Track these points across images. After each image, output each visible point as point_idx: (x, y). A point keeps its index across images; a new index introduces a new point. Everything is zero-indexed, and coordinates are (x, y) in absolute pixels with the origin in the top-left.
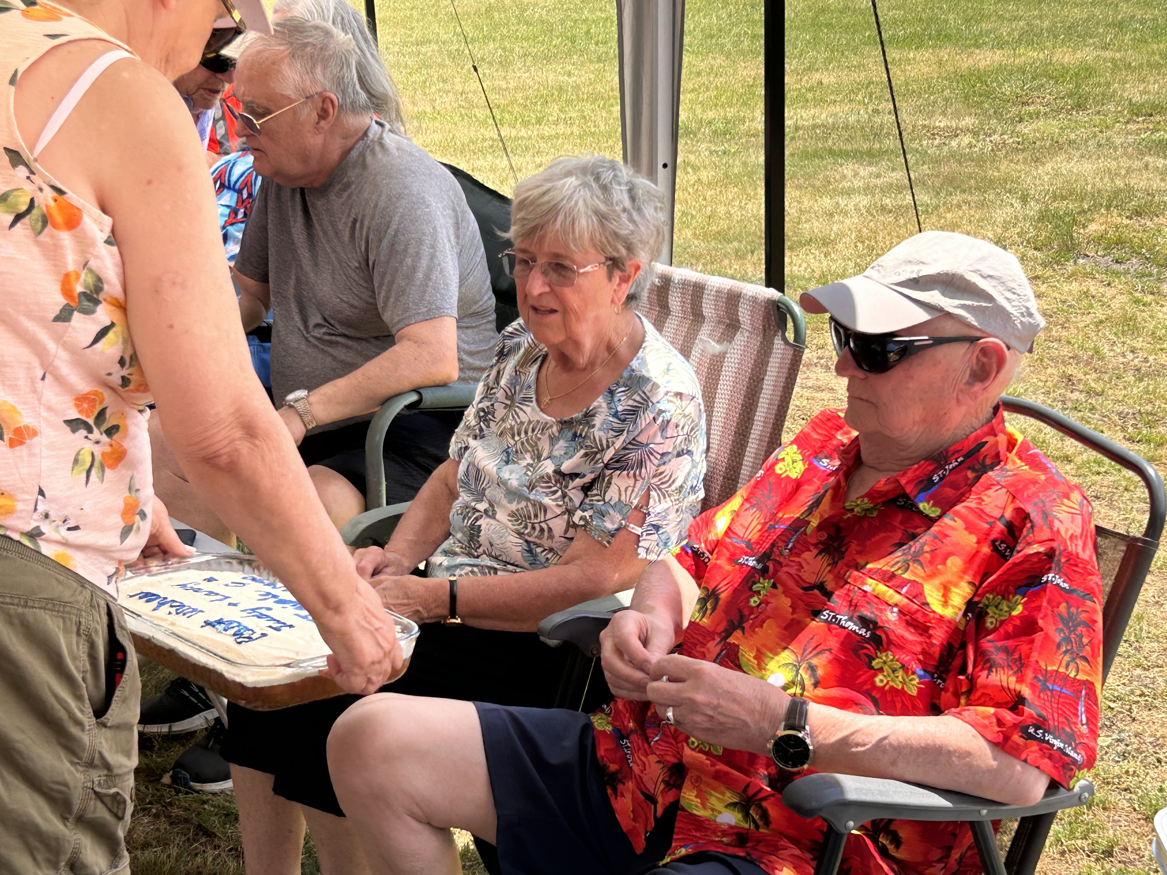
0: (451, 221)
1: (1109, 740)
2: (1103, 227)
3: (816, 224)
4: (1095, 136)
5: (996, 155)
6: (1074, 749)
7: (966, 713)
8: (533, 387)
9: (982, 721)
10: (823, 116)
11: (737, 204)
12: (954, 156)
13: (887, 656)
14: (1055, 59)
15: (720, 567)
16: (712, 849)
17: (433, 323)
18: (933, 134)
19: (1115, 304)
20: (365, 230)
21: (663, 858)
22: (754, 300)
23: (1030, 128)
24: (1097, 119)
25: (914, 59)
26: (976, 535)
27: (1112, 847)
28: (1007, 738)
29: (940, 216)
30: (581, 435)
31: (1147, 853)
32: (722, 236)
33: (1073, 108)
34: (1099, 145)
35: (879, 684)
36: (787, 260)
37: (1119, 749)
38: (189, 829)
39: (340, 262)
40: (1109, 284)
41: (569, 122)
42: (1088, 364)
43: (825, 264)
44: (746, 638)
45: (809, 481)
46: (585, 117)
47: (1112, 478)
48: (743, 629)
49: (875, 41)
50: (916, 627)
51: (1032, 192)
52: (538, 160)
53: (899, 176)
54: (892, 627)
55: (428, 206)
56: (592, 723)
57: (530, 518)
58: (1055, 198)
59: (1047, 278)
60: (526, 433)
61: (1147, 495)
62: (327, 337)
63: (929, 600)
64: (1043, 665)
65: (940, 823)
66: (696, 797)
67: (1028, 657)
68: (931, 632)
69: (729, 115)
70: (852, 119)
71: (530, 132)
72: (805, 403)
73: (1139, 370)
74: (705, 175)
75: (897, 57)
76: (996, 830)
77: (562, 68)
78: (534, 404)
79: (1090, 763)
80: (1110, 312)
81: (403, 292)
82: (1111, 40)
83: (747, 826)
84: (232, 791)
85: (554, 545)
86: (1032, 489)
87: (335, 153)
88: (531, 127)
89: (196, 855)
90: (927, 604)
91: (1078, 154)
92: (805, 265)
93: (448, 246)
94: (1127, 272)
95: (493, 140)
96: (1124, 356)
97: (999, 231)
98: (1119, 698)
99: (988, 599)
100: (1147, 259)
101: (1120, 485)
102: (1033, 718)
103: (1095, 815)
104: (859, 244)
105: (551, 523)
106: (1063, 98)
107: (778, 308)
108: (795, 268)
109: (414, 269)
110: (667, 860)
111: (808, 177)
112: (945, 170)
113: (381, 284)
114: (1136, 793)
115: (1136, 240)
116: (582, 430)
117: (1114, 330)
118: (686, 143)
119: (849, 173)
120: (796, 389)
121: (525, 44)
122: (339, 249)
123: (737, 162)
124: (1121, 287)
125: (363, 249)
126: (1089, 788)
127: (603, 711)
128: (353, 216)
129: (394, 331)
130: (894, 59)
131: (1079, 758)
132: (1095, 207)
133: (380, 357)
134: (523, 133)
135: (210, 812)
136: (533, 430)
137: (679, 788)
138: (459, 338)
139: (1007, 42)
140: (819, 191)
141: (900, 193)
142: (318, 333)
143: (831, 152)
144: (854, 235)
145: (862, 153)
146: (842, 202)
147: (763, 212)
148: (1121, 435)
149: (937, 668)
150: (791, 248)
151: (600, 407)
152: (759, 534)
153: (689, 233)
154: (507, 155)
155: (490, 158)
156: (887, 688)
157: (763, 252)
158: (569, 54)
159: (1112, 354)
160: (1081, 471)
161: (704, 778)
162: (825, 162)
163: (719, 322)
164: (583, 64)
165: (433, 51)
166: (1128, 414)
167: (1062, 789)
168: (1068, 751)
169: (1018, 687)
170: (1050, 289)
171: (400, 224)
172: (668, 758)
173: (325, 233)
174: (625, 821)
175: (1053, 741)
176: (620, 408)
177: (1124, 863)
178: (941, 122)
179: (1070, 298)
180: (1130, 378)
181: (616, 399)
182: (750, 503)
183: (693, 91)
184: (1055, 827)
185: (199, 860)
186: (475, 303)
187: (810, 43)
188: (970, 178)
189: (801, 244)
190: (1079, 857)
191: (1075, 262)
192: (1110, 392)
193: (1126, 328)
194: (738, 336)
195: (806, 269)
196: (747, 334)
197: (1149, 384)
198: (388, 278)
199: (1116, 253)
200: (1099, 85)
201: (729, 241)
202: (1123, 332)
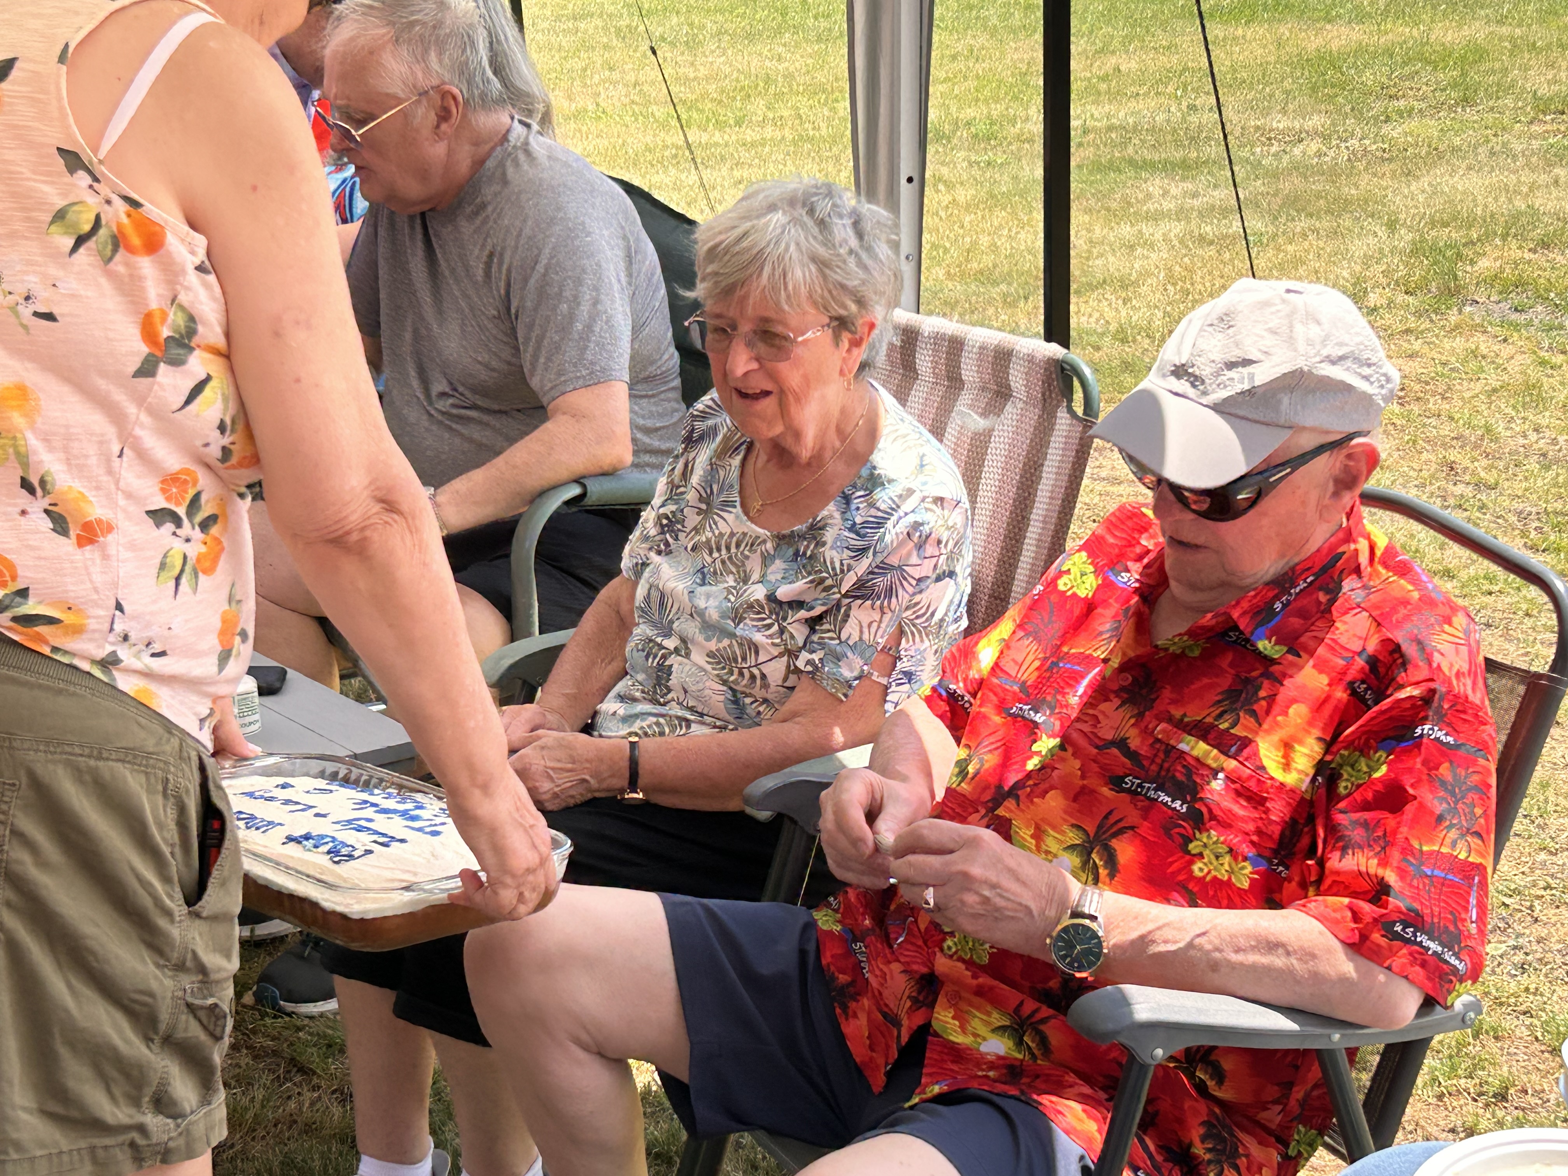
0: (621, 253)
1: (1503, 947)
2: (1498, 264)
3: (1111, 259)
4: (1488, 141)
5: (1353, 167)
6: (1457, 956)
7: (1312, 905)
8: (737, 487)
9: (1333, 915)
10: (1121, 115)
11: (1005, 232)
12: (1299, 168)
13: (1209, 837)
14: (1433, 37)
15: (985, 717)
16: (975, 1087)
17: (597, 389)
18: (1269, 139)
19: (1514, 367)
20: (505, 267)
21: (909, 1099)
22: (1030, 359)
23: (1400, 130)
24: (1490, 117)
25: (1244, 37)
26: (1328, 674)
27: (1507, 1088)
28: (1364, 937)
29: (1279, 249)
30: (804, 553)
31: (1552, 1097)
32: (986, 277)
33: (1457, 104)
34: (1492, 153)
35: (1197, 873)
36: (1073, 308)
37: (1516, 959)
38: (278, 1065)
39: (472, 309)
40: (1505, 340)
41: (779, 122)
42: (1476, 447)
43: (1124, 313)
44: (1022, 811)
45: (1104, 603)
46: (800, 117)
47: (1508, 600)
48: (1017, 798)
49: (1191, 13)
50: (1249, 799)
51: (1402, 216)
52: (737, 174)
53: (1223, 195)
54: (1216, 798)
55: (588, 234)
56: (816, 921)
57: (736, 661)
58: (1433, 224)
59: (1422, 332)
60: (728, 549)
61: (1554, 622)
62: (455, 411)
63: (1266, 762)
64: (1416, 845)
65: (1276, 1051)
66: (954, 1018)
67: (1395, 832)
68: (1268, 804)
69: (994, 113)
70: (1160, 118)
71: (726, 137)
72: (1096, 500)
73: (1544, 455)
74: (963, 195)
75: (1221, 35)
76: (1352, 1062)
77: (770, 50)
78: (739, 510)
79: (1474, 974)
80: (1506, 377)
81: (557, 348)
82: (1509, 11)
83: (1020, 1056)
84: (335, 1014)
85: (769, 696)
86: (1403, 611)
87: (463, 164)
88: (728, 130)
89: (289, 1098)
90: (1263, 768)
91: (1464, 166)
92: (1096, 315)
93: (616, 287)
94: (1529, 324)
95: (678, 148)
96: (1525, 436)
97: (1358, 268)
98: (1517, 892)
99: (1342, 756)
100: (1557, 306)
101: (1520, 609)
102: (1401, 912)
103: (1483, 1046)
104: (1169, 287)
105: (766, 669)
106: (1443, 90)
107: (1063, 369)
108: (1084, 319)
109: (571, 317)
110: (916, 1100)
111: (1101, 196)
112: (1286, 186)
113: (527, 339)
114: (1539, 1018)
115: (1542, 281)
116: (807, 547)
117: (1512, 401)
118: (937, 152)
119: (1157, 192)
120: (1085, 482)
121: (720, 18)
122: (471, 292)
123: (1005, 177)
124: (1520, 343)
125: (502, 292)
126: (1476, 1007)
127: (829, 906)
128: (489, 247)
129: (545, 401)
130: (1217, 37)
131: (1461, 967)
132: (1487, 237)
133: (527, 438)
134: (717, 137)
135: (306, 1044)
136: (738, 546)
137: (932, 1006)
138: (632, 411)
139: (1369, 15)
140: (1115, 216)
141: (1225, 218)
142: (444, 405)
143: (1131, 162)
144: (1162, 274)
145: (1174, 165)
146: (1147, 229)
147: (1040, 243)
148: (1520, 542)
149: (1276, 852)
150: (1078, 292)
151: (831, 517)
152: (1036, 674)
153: (941, 273)
154: (697, 168)
155: (673, 171)
156: (1208, 878)
157: (1042, 298)
158: (778, 32)
159: (1508, 433)
160: (1466, 590)
161: (965, 994)
162: (1123, 177)
163: (983, 389)
164: (797, 45)
165: (596, 28)
166: (1530, 514)
167: (1438, 1008)
168: (1447, 957)
169: (1380, 872)
170: (1426, 347)
171: (552, 258)
172: (915, 967)
173: (453, 271)
174: (858, 1051)
175: (1428, 943)
176: (858, 520)
177: (1523, 1109)
178: (1279, 122)
179: (1453, 359)
180: (1533, 464)
181: (853, 507)
182: (1024, 630)
183: (945, 80)
184: (1429, 1062)
185: (292, 1105)
186: (652, 363)
187: (1104, 16)
188: (1318, 197)
189: (1092, 287)
190: (1462, 1102)
191: (1460, 312)
192: (1507, 484)
193: (1528, 399)
194: (1009, 407)
195: (1098, 320)
196: (1020, 405)
197: (1558, 475)
198: (537, 331)
199: (1516, 299)
200: (1494, 72)
201: (995, 283)
202: (1524, 404)
